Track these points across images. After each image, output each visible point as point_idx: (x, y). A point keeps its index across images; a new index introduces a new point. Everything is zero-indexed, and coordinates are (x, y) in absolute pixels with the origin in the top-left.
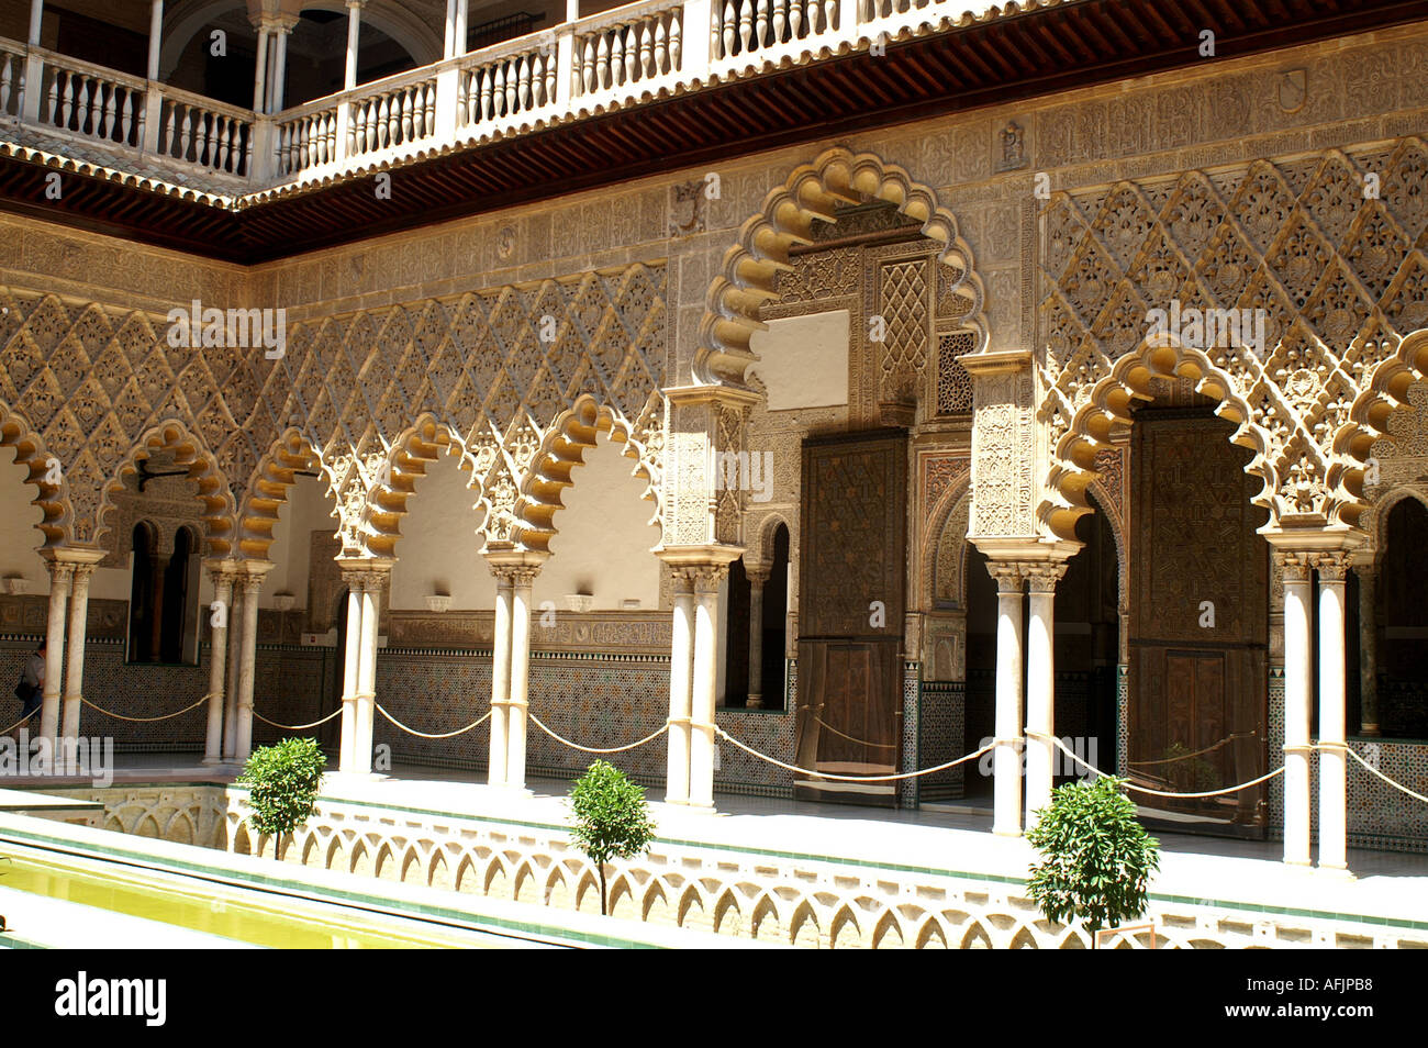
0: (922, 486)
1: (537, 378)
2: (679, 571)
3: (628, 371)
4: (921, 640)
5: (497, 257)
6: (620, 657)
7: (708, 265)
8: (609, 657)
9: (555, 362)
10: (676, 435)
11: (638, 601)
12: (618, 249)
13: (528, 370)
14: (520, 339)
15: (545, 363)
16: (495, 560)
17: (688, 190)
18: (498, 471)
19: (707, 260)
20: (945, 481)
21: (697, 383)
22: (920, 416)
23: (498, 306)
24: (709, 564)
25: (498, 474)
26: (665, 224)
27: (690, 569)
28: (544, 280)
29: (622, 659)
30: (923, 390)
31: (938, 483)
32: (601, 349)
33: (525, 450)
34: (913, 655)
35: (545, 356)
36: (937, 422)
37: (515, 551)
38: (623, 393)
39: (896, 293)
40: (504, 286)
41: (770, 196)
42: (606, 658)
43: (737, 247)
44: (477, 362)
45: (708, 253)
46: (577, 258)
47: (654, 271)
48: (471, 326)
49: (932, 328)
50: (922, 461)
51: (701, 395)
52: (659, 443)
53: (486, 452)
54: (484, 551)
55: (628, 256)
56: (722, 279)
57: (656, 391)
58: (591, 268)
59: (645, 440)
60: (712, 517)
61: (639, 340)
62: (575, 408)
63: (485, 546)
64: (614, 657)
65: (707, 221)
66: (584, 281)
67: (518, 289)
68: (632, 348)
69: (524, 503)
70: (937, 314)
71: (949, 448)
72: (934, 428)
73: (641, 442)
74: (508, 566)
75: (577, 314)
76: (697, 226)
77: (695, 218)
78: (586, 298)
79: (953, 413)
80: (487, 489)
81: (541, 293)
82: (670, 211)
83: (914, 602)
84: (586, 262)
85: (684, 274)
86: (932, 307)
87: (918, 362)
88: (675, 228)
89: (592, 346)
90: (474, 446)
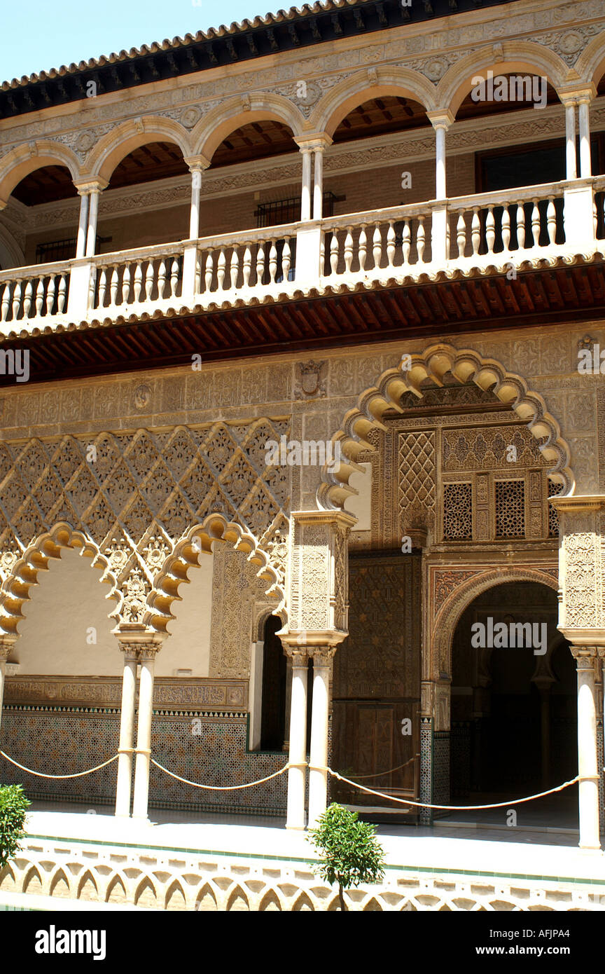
0: (432, 590)
1: (169, 500)
2: (299, 650)
3: (253, 497)
4: (433, 702)
5: (134, 406)
6: (174, 713)
7: (329, 422)
8: (164, 712)
9: (186, 487)
10: (300, 547)
11: (191, 670)
12: (247, 406)
13: (160, 493)
14: (153, 469)
15: (177, 488)
16: (125, 638)
17: (311, 367)
18: (130, 569)
19: (328, 418)
20: (451, 587)
21: (321, 509)
22: (430, 540)
23: (132, 444)
24: (326, 645)
25: (131, 571)
26: (290, 389)
27: (309, 648)
28: (176, 426)
29: (177, 714)
30: (433, 522)
31: (444, 588)
32: (228, 480)
33: (156, 554)
34: (428, 713)
35: (177, 483)
36: (444, 545)
37: (146, 631)
38: (249, 514)
39: (411, 452)
40: (138, 429)
41: (384, 375)
42: (162, 713)
43: (355, 410)
44: (112, 485)
45: (329, 413)
46: (209, 411)
47: (277, 424)
48: (105, 458)
49: (439, 479)
50: (432, 573)
51: (325, 518)
52: (282, 553)
53: (119, 555)
54: (116, 630)
55: (256, 412)
56: (342, 433)
57: (281, 513)
58: (220, 419)
59: (269, 549)
60: (332, 609)
61: (265, 474)
62: (205, 524)
63: (118, 627)
64: (169, 712)
65: (328, 390)
66: (214, 429)
67: (151, 432)
68: (258, 481)
69: (155, 595)
70: (443, 469)
71: (453, 564)
72: (442, 549)
73: (266, 551)
74: (137, 643)
75: (206, 452)
76: (319, 392)
77: (318, 386)
78: (214, 441)
79: (455, 539)
80: (120, 583)
81: (173, 435)
82: (294, 381)
83: (427, 674)
84: (217, 415)
85: (307, 428)
86: (439, 464)
87: (429, 502)
88: (299, 393)
89: (221, 478)
90: (108, 550)
